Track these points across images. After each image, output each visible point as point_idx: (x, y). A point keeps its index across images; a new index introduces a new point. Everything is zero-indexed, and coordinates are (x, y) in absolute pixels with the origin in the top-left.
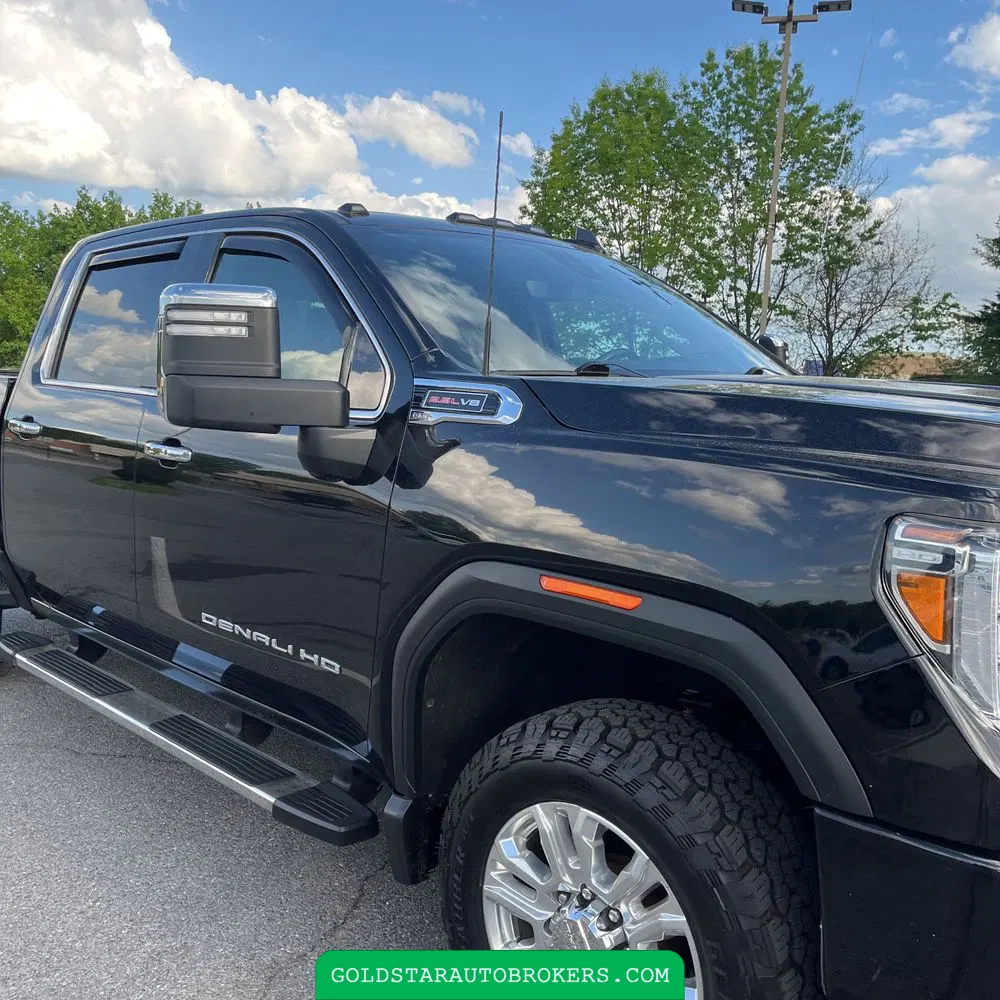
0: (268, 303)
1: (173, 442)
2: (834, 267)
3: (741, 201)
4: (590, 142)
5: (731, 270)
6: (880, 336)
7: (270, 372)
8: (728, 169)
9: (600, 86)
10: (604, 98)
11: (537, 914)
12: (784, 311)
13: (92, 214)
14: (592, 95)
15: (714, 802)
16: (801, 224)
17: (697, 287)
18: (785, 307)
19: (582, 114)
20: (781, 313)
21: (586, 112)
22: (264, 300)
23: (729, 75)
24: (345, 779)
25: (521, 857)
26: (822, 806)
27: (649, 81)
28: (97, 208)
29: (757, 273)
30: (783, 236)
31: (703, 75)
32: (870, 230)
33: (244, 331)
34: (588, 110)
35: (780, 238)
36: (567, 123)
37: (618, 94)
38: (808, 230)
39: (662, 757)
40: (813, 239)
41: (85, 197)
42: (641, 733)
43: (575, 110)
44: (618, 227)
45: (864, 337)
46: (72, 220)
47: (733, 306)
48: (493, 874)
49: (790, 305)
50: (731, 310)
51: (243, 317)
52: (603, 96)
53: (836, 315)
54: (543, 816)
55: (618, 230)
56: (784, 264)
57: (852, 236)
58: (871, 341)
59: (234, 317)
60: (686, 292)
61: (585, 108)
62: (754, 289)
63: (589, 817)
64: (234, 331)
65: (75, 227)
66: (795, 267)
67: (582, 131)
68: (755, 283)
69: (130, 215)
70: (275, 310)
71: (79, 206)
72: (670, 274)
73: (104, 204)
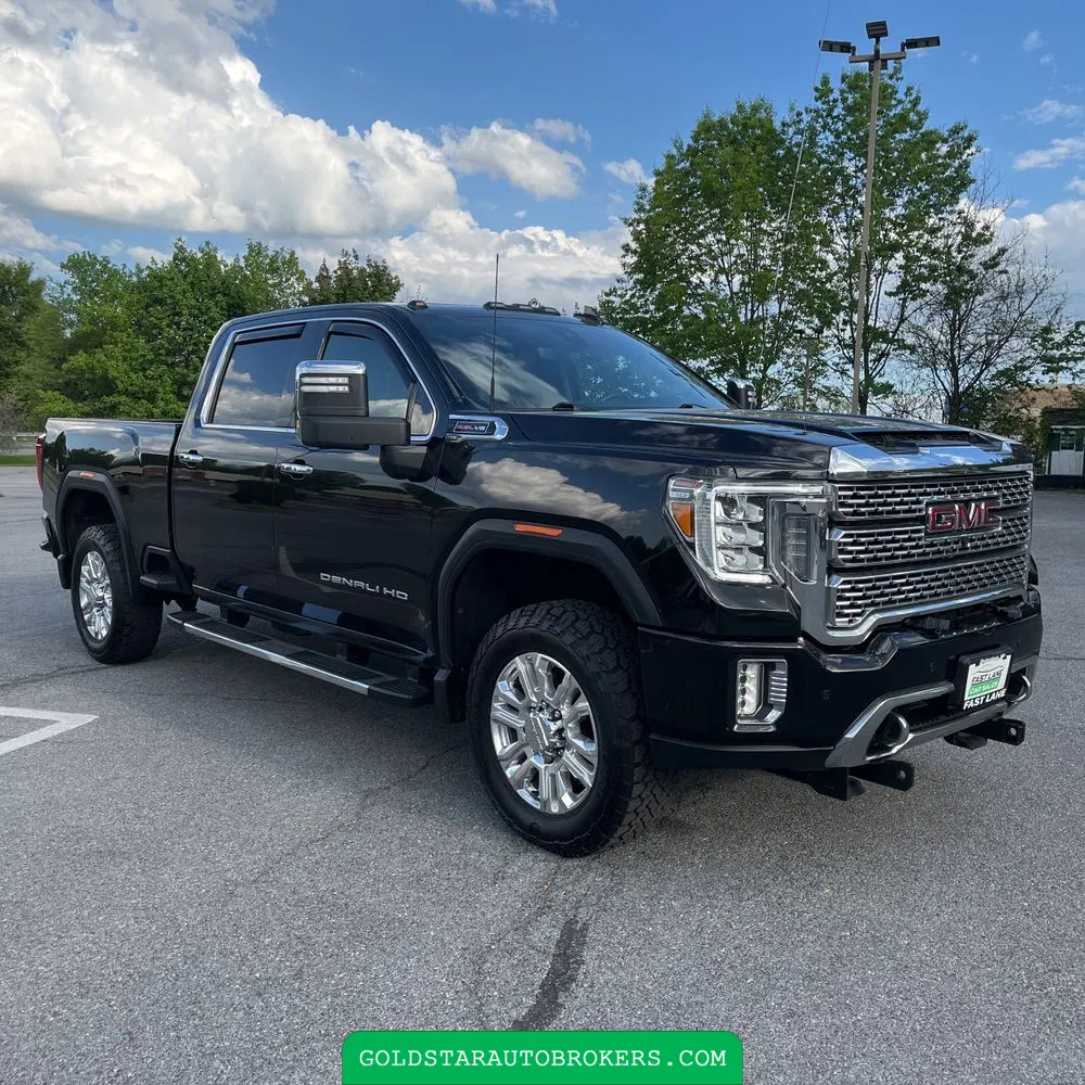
0: (361, 371)
1: (300, 462)
2: (955, 298)
3: (856, 231)
4: (694, 176)
5: (845, 304)
6: (1008, 369)
7: (362, 412)
8: (841, 196)
9: (701, 119)
10: (708, 130)
11: (519, 723)
12: (903, 346)
13: (188, 265)
14: (695, 127)
15: (603, 639)
16: (918, 254)
17: (812, 322)
18: (903, 340)
19: (685, 147)
20: (900, 348)
21: (689, 146)
22: (359, 369)
23: (844, 100)
24: (415, 677)
25: (511, 690)
26: (642, 625)
27: (755, 109)
28: (193, 259)
29: (875, 305)
30: (900, 267)
31: (817, 100)
32: (994, 258)
33: (347, 389)
34: (691, 143)
35: (897, 269)
36: (670, 157)
37: (722, 124)
38: (925, 260)
39: (577, 619)
40: (933, 269)
41: (181, 249)
42: (569, 609)
43: (678, 145)
44: (727, 262)
45: (993, 370)
46: (169, 272)
47: (849, 342)
48: (495, 705)
49: (910, 340)
50: (846, 346)
51: (346, 380)
52: (706, 129)
53: (961, 347)
54: (519, 664)
55: (726, 266)
56: (902, 296)
57: (974, 265)
58: (1001, 374)
59: (341, 380)
60: (800, 328)
61: (687, 141)
62: (871, 323)
63: (542, 658)
64: (341, 389)
65: (172, 279)
66: (913, 299)
67: (685, 164)
68: (872, 317)
69: (226, 266)
70: (365, 375)
71: (175, 258)
72: (783, 309)
73: (199, 255)
